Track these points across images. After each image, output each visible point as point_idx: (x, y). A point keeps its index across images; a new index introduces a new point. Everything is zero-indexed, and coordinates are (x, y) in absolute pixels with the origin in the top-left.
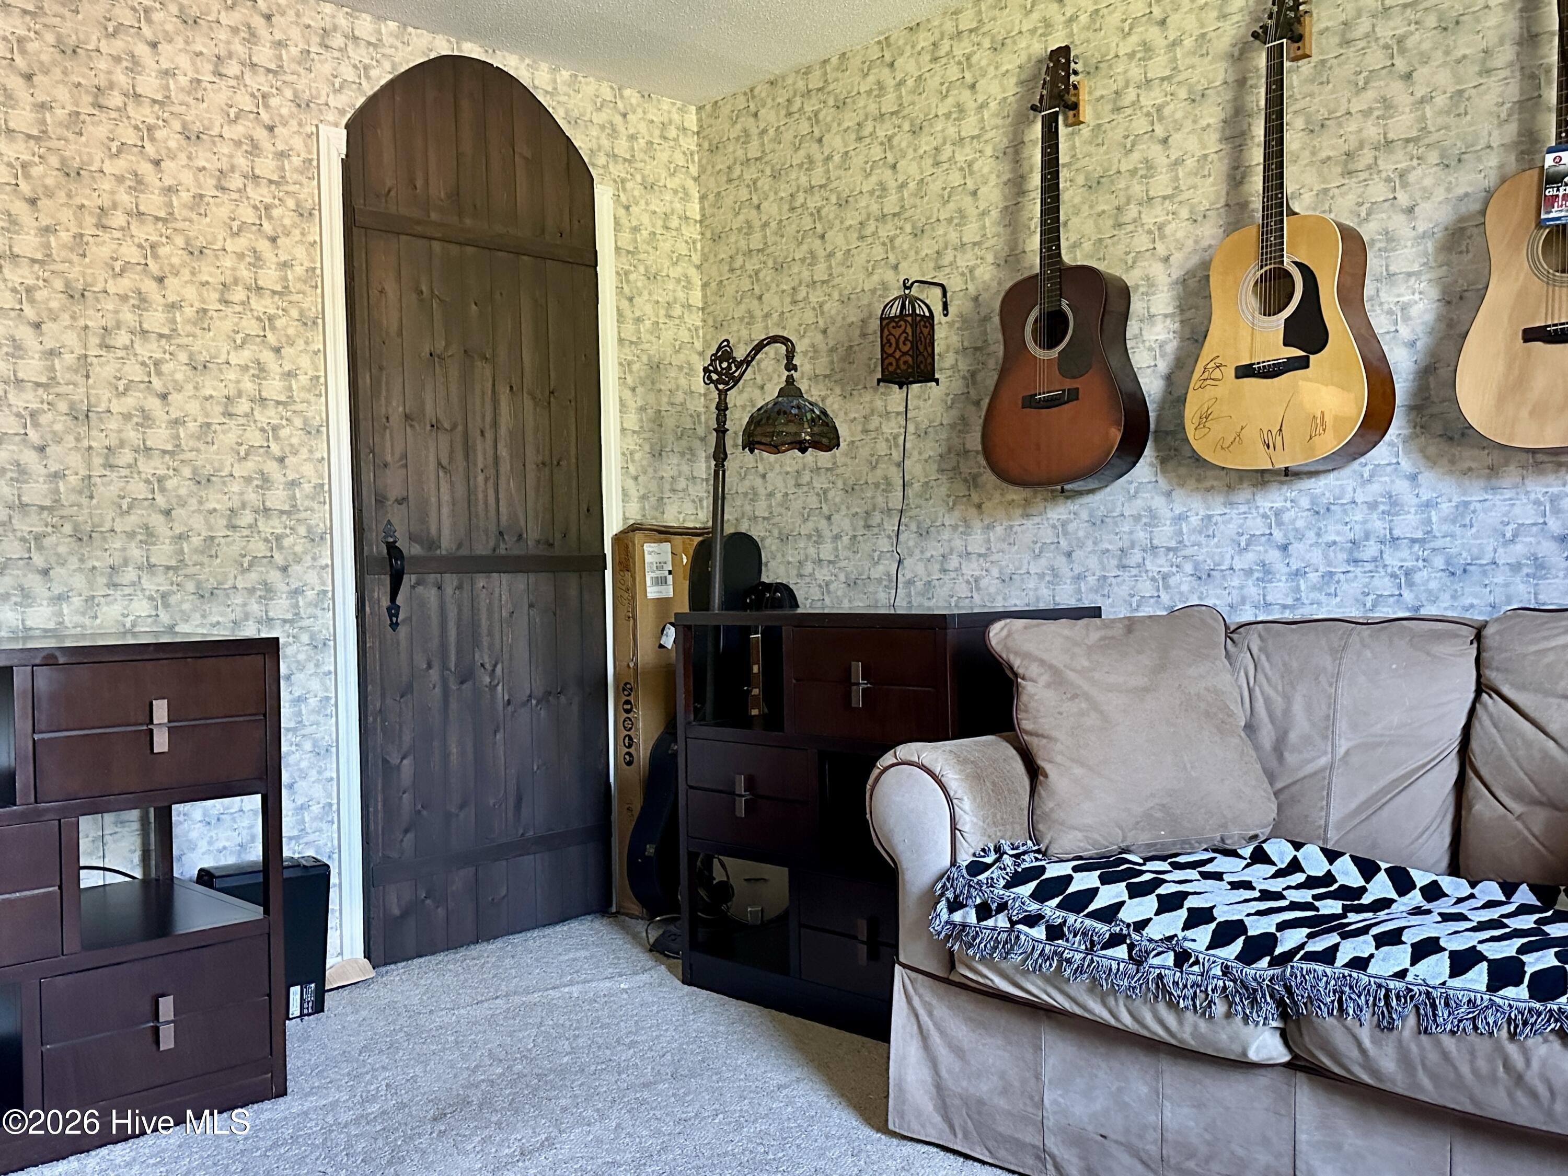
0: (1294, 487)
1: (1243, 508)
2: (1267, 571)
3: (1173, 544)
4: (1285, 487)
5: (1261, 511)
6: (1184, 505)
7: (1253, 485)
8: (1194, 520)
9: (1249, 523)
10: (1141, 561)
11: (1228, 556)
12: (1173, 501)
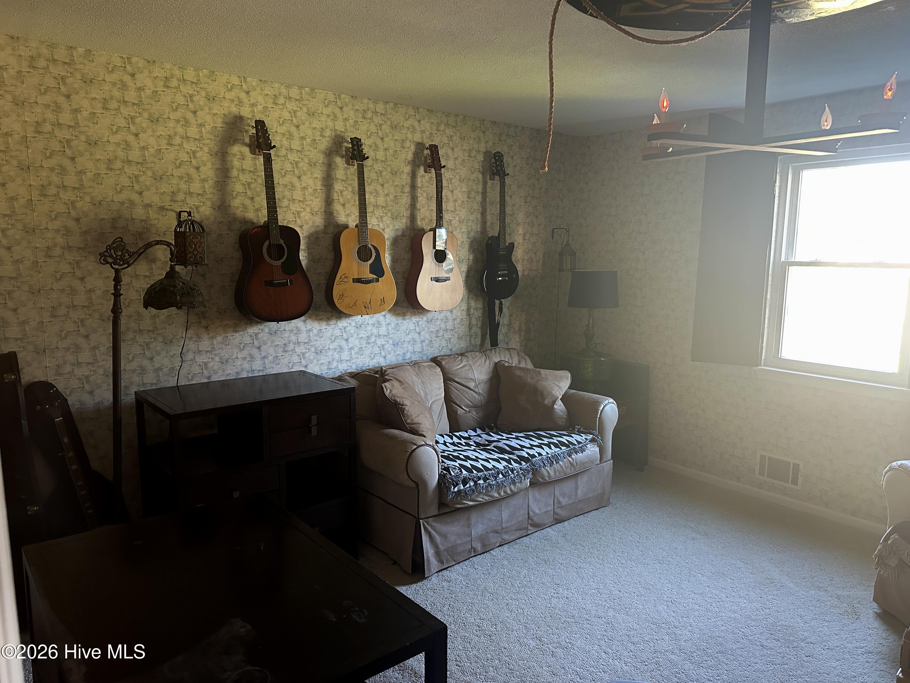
0: (350, 319)
1: (333, 326)
2: (341, 348)
3: (307, 341)
4: (347, 319)
5: (339, 327)
6: (311, 326)
7: (337, 318)
8: (315, 331)
9: (335, 332)
10: (293, 348)
11: (328, 344)
12: (306, 324)
